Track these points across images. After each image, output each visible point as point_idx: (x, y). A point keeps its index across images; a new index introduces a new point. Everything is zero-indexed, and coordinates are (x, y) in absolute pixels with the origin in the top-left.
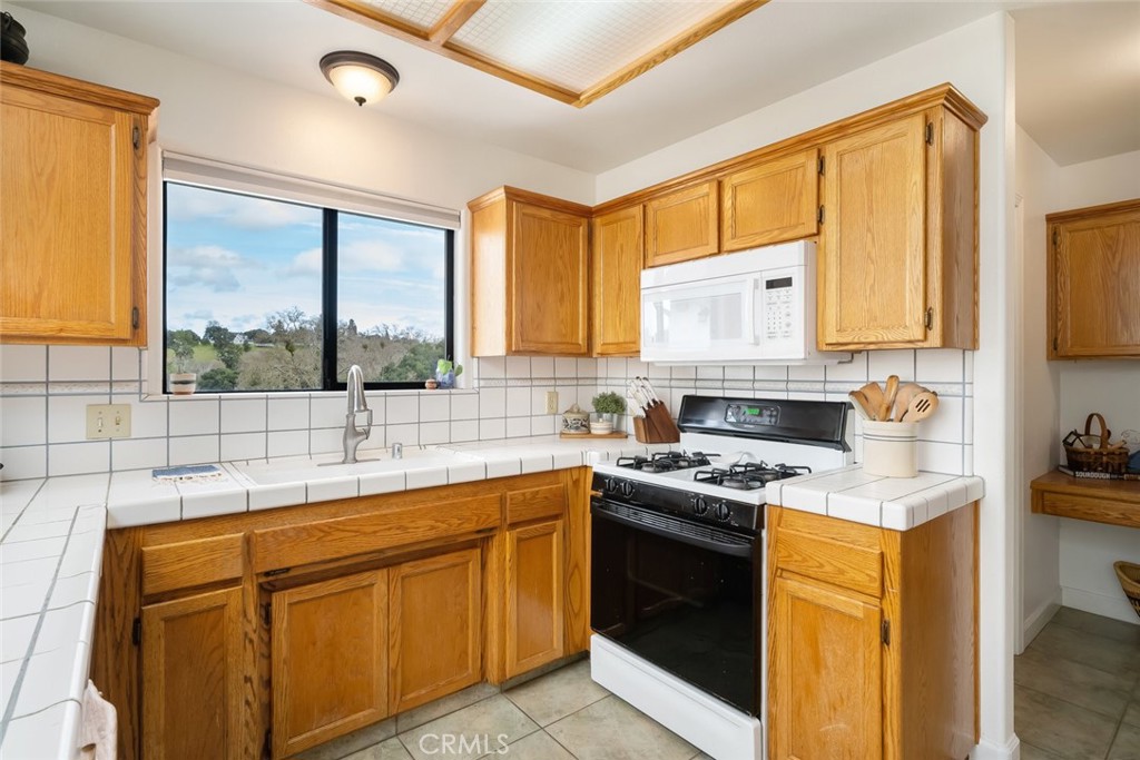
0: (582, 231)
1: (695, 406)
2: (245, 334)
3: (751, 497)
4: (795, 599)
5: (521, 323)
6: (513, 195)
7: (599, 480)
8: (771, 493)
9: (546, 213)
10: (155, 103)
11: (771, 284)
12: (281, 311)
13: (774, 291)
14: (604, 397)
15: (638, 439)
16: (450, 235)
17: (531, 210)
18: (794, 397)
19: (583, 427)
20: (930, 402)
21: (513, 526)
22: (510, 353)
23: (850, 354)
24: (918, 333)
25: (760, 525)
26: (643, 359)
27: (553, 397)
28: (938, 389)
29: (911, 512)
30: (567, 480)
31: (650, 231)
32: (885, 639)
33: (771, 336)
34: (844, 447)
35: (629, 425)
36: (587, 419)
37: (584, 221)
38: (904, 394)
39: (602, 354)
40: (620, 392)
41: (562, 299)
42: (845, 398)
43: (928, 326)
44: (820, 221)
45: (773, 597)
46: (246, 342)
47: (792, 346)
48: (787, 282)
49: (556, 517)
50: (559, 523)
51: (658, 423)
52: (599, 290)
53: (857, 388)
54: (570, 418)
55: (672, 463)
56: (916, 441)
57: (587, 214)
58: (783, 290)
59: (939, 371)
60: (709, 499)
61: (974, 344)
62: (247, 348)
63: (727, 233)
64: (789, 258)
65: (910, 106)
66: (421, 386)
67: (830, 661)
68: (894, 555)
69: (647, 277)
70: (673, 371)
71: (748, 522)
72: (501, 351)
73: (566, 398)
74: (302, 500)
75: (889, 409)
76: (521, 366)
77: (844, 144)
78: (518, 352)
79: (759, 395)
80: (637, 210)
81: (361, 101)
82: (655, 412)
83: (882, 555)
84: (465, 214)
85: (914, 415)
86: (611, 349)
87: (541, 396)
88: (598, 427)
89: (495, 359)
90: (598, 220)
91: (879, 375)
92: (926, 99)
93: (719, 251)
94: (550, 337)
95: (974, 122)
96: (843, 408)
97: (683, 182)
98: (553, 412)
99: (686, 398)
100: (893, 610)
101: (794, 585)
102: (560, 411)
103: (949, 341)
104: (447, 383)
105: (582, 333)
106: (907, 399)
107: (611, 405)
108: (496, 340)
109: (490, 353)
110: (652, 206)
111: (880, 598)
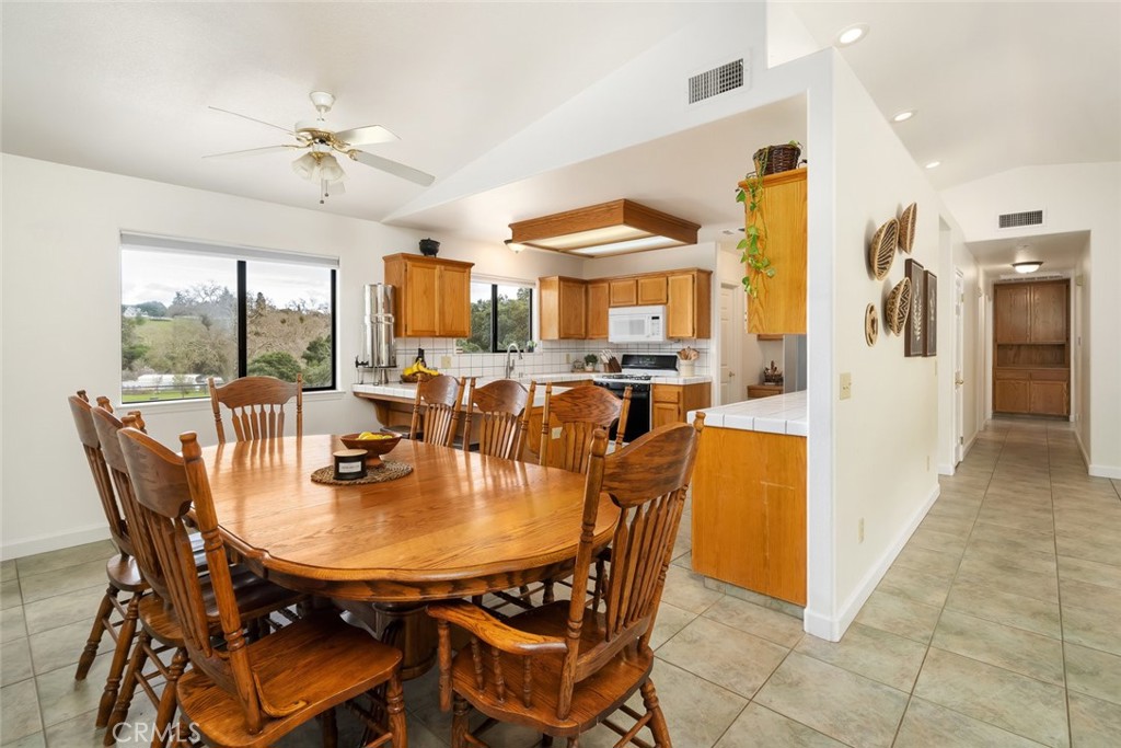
0: (583, 290)
1: (627, 359)
2: (138, 306)
3: (647, 382)
4: (658, 408)
5: (564, 327)
6: (561, 278)
8: (652, 381)
9: (571, 284)
10: (473, 264)
11: (653, 318)
12: (195, 286)
13: (654, 321)
14: (588, 356)
15: (606, 370)
16: (531, 290)
17: (567, 284)
18: (661, 354)
19: (584, 370)
20: (699, 354)
22: (561, 338)
23: (676, 340)
24: (691, 335)
25: (649, 390)
26: (609, 340)
27: (568, 356)
28: (701, 350)
29: (685, 380)
31: (611, 293)
32: (679, 413)
33: (653, 334)
34: (676, 370)
35: (601, 366)
36: (583, 365)
37: (584, 286)
38: (691, 352)
39: (591, 338)
40: (596, 354)
41: (576, 317)
42: (676, 354)
43: (694, 334)
44: (667, 299)
45: (653, 409)
46: (139, 315)
47: (660, 338)
48: (658, 318)
51: (613, 366)
52: (590, 313)
53: (679, 350)
54: (577, 364)
55: (621, 377)
56: (693, 365)
57: (586, 283)
58: (657, 320)
59: (702, 344)
60: (635, 384)
61: (709, 337)
62: (140, 321)
63: (640, 299)
64: (658, 310)
65: (688, 271)
66: (523, 351)
68: (681, 390)
69: (611, 311)
70: (617, 347)
71: (646, 389)
72: (556, 337)
73: (573, 356)
75: (687, 357)
76: (565, 344)
77: (674, 277)
78: (563, 338)
79: (650, 354)
80: (606, 285)
81: (517, 252)
82: (613, 360)
83: (679, 392)
84: (538, 283)
85: (694, 357)
86: (594, 336)
87: (563, 355)
88: (589, 368)
89: (552, 341)
90: (590, 286)
91: (686, 347)
92: (692, 270)
93: (637, 304)
94: (572, 332)
95: (709, 274)
96: (676, 357)
97: (624, 279)
98: (568, 363)
99: (624, 356)
100: (681, 405)
101: (657, 405)
102: (571, 361)
103: (699, 337)
104: (531, 350)
105: (583, 330)
106: (692, 354)
107: (592, 359)
108: (553, 333)
109: (550, 338)
110: (613, 284)
111: (678, 403)
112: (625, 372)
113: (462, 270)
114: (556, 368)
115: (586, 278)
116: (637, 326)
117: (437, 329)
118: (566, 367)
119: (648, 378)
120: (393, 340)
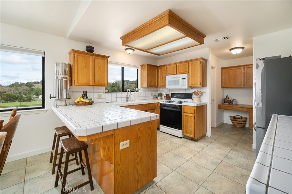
0: (157, 69)
1: (173, 95)
3: (181, 104)
4: (185, 115)
5: (149, 83)
6: (148, 65)
7: (161, 104)
8: (183, 104)
9: (152, 67)
10: (109, 57)
11: (183, 79)
13: (183, 80)
14: (159, 93)
15: (165, 99)
16: (138, 70)
17: (150, 67)
18: (186, 93)
19: (157, 98)
20: (202, 93)
21: (150, 110)
23: (193, 87)
24: (199, 85)
25: (182, 108)
26: (166, 88)
27: (152, 93)
28: (202, 92)
29: (197, 104)
30: (156, 104)
31: (167, 70)
32: (195, 118)
33: (183, 85)
34: (192, 99)
35: (163, 97)
36: (157, 97)
37: (157, 68)
38: (199, 92)
39: (160, 87)
40: (162, 93)
41: (154, 79)
42: (192, 93)
43: (200, 84)
44: (189, 71)
45: (183, 116)
47: (186, 87)
48: (185, 79)
49: (155, 109)
50: (155, 110)
51: (168, 97)
52: (159, 78)
53: (193, 92)
54: (155, 96)
55: (170, 102)
56: (200, 98)
57: (157, 67)
58: (184, 80)
59: (203, 90)
60: (176, 105)
61: (206, 86)
63: (178, 72)
64: (185, 76)
65: (198, 59)
66: (134, 92)
67: (189, 122)
68: (195, 109)
69: (167, 77)
70: (170, 90)
71: (180, 107)
72: (146, 86)
73: (154, 93)
74: (128, 105)
75: (197, 94)
76: (150, 89)
77: (192, 62)
78: (149, 87)
79: (182, 93)
80: (165, 67)
81: (130, 54)
82: (167, 95)
83: (194, 109)
84: (140, 67)
85: (200, 95)
86: (161, 86)
87: (150, 93)
88: (159, 98)
89: (145, 88)
90: (159, 68)
91: (196, 90)
92: (200, 59)
93: (177, 74)
94: (152, 85)
95: (206, 60)
96: (192, 94)
97: (172, 64)
98: (152, 96)
99: (172, 93)
100: (195, 115)
101: (185, 114)
102: (153, 95)
103: (203, 86)
104: (137, 91)
105: (157, 84)
106: (199, 93)
107: (161, 95)
108: (145, 85)
109: (144, 87)
110: (167, 67)
111: (194, 114)
112: (172, 99)
113: (104, 59)
114: (147, 98)
115: (158, 65)
116: (176, 82)
117: (91, 83)
118: (151, 97)
119: (181, 102)
120: (69, 87)
